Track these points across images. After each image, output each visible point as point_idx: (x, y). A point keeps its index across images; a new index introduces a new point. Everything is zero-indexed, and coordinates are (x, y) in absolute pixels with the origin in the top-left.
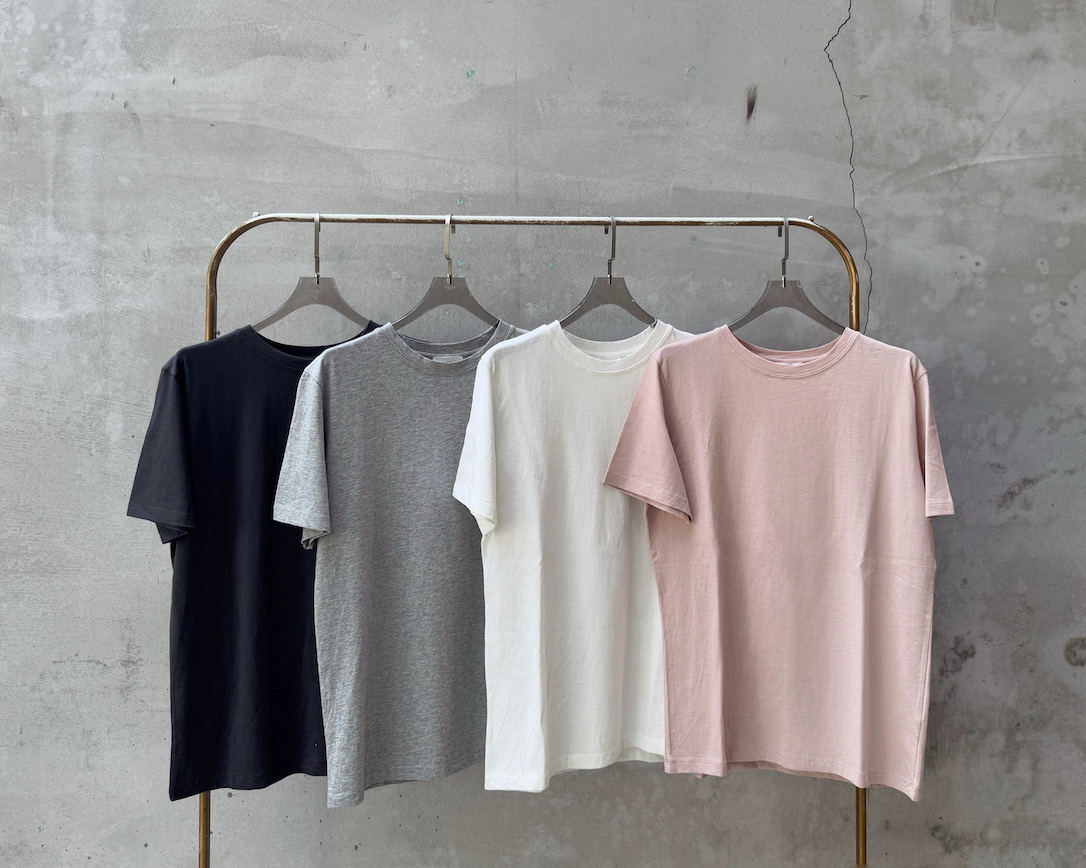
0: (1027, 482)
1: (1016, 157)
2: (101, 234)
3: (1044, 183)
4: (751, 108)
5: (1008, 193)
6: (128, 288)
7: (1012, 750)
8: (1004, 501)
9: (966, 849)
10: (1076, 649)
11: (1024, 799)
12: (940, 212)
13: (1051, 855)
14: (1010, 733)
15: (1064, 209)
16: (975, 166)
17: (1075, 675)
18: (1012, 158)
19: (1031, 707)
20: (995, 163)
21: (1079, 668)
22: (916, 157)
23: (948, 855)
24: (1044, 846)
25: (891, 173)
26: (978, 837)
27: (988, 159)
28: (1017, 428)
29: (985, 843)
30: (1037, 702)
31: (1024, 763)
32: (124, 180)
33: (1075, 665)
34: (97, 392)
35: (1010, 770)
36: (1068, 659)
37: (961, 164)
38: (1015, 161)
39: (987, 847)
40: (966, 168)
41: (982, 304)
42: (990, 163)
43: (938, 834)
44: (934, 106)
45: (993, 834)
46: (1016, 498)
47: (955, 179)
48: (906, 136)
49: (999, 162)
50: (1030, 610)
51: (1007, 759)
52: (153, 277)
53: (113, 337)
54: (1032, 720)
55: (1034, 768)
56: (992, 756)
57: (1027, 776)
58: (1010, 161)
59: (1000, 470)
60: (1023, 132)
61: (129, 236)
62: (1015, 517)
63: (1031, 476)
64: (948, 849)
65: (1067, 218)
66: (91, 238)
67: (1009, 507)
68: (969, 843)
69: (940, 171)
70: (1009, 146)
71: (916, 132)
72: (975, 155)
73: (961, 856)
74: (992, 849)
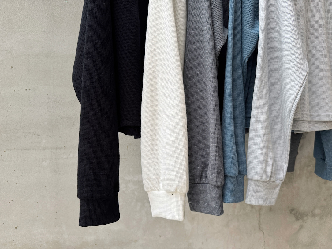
9: (305, 218)
23: (297, 221)
26: (311, 213)
29: (314, 215)
39: (315, 217)
43: (293, 212)
45: (317, 211)
64: (297, 219)
68: (307, 215)
73: (303, 222)
74: (316, 218)
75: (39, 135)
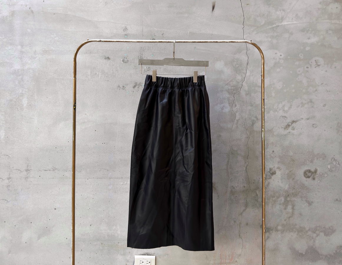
0: (293, 122)
1: (295, 22)
2: (22, 46)
3: (303, 30)
4: (213, 8)
5: (292, 34)
6: (29, 62)
7: (286, 203)
8: (286, 127)
9: (271, 232)
10: (307, 173)
11: (289, 218)
12: (270, 40)
13: (297, 235)
14: (286, 197)
15: (309, 39)
16: (281, 25)
17: (306, 181)
18: (293, 23)
19: (292, 190)
20: (287, 25)
21: (308, 179)
22: (263, 23)
24: (295, 232)
25: (255, 28)
26: (275, 229)
27: (286, 23)
28: (291, 106)
29: (277, 230)
30: (294, 189)
31: (290, 207)
32: (29, 30)
33: (307, 178)
34: (20, 92)
35: (285, 209)
36: (305, 176)
37: (277, 25)
38: (294, 24)
40: (278, 26)
41: (282, 68)
42: (286, 24)
44: (269, 7)
45: (280, 228)
46: (290, 127)
47: (275, 29)
48: (260, 16)
49: (289, 24)
50: (293, 161)
51: (284, 205)
52: (37, 59)
53: (25, 76)
54: (293, 194)
55: (293, 208)
56: (280, 204)
57: (291, 211)
58: (292, 24)
59: (285, 118)
60: (297, 15)
61: (30, 47)
62: (289, 132)
63: (295, 120)
65: (309, 41)
66: (19, 47)
67: (288, 129)
68: (272, 230)
69: (270, 27)
70: (292, 19)
71: (263, 15)
72: (282, 22)
73: (269, 234)
74: (279, 232)
75: (108, 170)
